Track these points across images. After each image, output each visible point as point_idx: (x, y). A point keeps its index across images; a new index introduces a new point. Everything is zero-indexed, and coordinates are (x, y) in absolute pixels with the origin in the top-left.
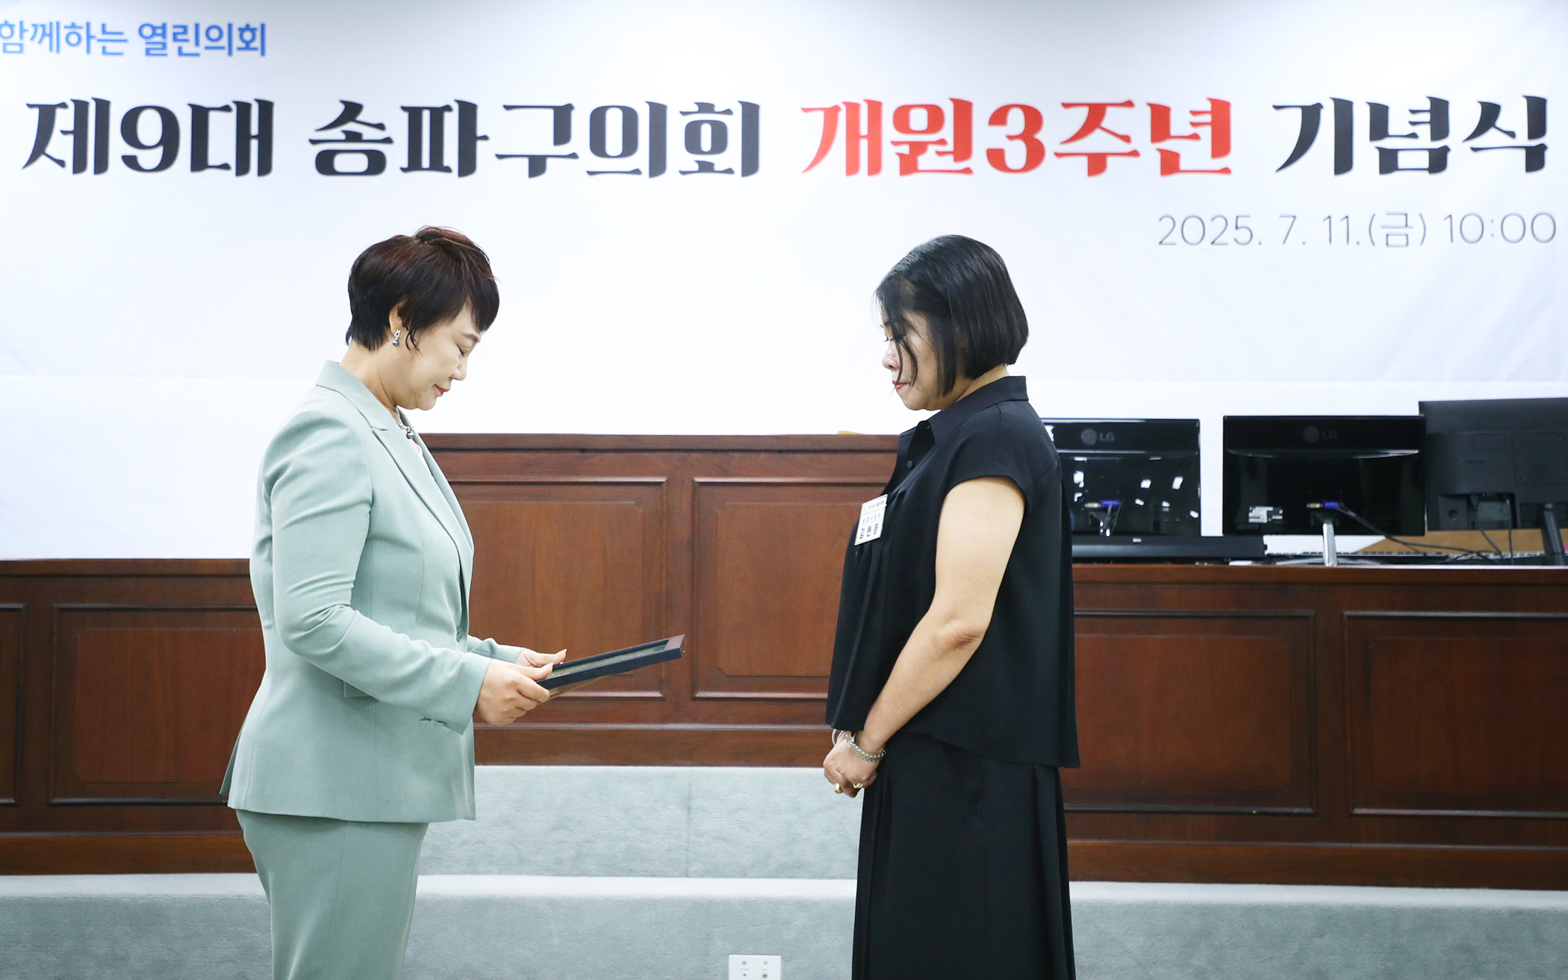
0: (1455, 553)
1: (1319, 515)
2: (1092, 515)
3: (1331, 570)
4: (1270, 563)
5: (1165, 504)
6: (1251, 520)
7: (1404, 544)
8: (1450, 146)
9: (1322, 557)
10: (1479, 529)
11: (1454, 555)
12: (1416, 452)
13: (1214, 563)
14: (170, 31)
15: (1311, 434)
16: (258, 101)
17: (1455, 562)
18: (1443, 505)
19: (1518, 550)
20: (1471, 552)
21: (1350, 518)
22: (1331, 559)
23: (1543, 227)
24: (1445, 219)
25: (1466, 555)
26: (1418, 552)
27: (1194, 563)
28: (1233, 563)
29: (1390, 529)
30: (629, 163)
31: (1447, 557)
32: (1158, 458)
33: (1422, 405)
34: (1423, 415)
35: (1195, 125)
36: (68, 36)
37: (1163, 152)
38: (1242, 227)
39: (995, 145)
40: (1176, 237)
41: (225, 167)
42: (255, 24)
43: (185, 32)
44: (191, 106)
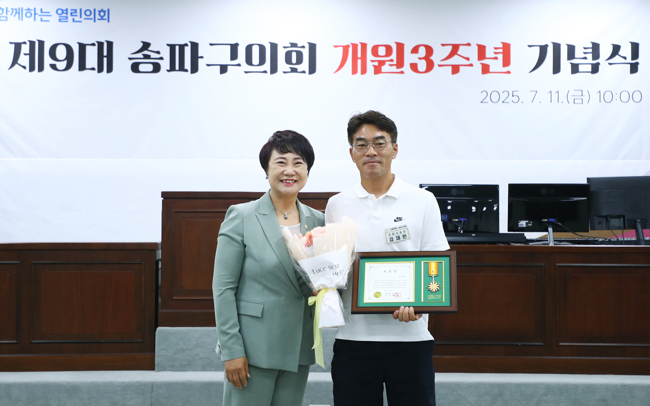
1: (546, 224)
2: (455, 225)
3: (551, 247)
4: (527, 244)
6: (519, 226)
8: (600, 62)
10: (610, 229)
12: (587, 198)
13: (505, 244)
14: (69, 12)
15: (544, 192)
18: (597, 220)
23: (637, 97)
24: (598, 93)
28: (512, 245)
29: (575, 230)
30: (262, 68)
33: (588, 179)
34: (588, 183)
35: (495, 53)
36: (26, 14)
37: (482, 64)
38: (514, 96)
39: (413, 62)
40: (488, 99)
41: (93, 69)
42: (105, 9)
43: (76, 12)
44: (79, 43)
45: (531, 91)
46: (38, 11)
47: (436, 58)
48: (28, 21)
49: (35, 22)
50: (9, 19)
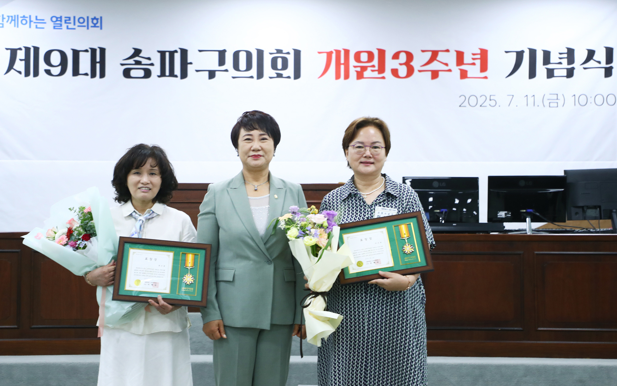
0: (578, 229)
1: (525, 215)
2: (437, 215)
3: (530, 236)
4: (505, 233)
5: (465, 210)
6: (499, 217)
7: (558, 225)
8: (575, 67)
9: (526, 231)
10: (587, 220)
11: (577, 230)
12: (563, 190)
13: (485, 233)
14: (63, 19)
15: (522, 183)
16: (99, 48)
17: (578, 232)
18: (573, 210)
19: (602, 228)
20: (584, 229)
21: (537, 215)
22: (530, 232)
23: (611, 100)
24: (573, 96)
25: (582, 230)
26: (563, 229)
27: (476, 233)
28: (491, 233)
29: (552, 220)
30: (248, 74)
31: (574, 231)
32: (462, 193)
33: (565, 172)
34: (565, 175)
35: (474, 59)
36: (22, 21)
37: (461, 70)
38: (492, 100)
39: (394, 67)
40: (466, 103)
41: (86, 74)
42: (98, 17)
43: (70, 20)
44: (72, 49)
45: (508, 95)
46: (33, 19)
47: (416, 64)
48: (23, 28)
49: (30, 29)
50: (5, 25)
